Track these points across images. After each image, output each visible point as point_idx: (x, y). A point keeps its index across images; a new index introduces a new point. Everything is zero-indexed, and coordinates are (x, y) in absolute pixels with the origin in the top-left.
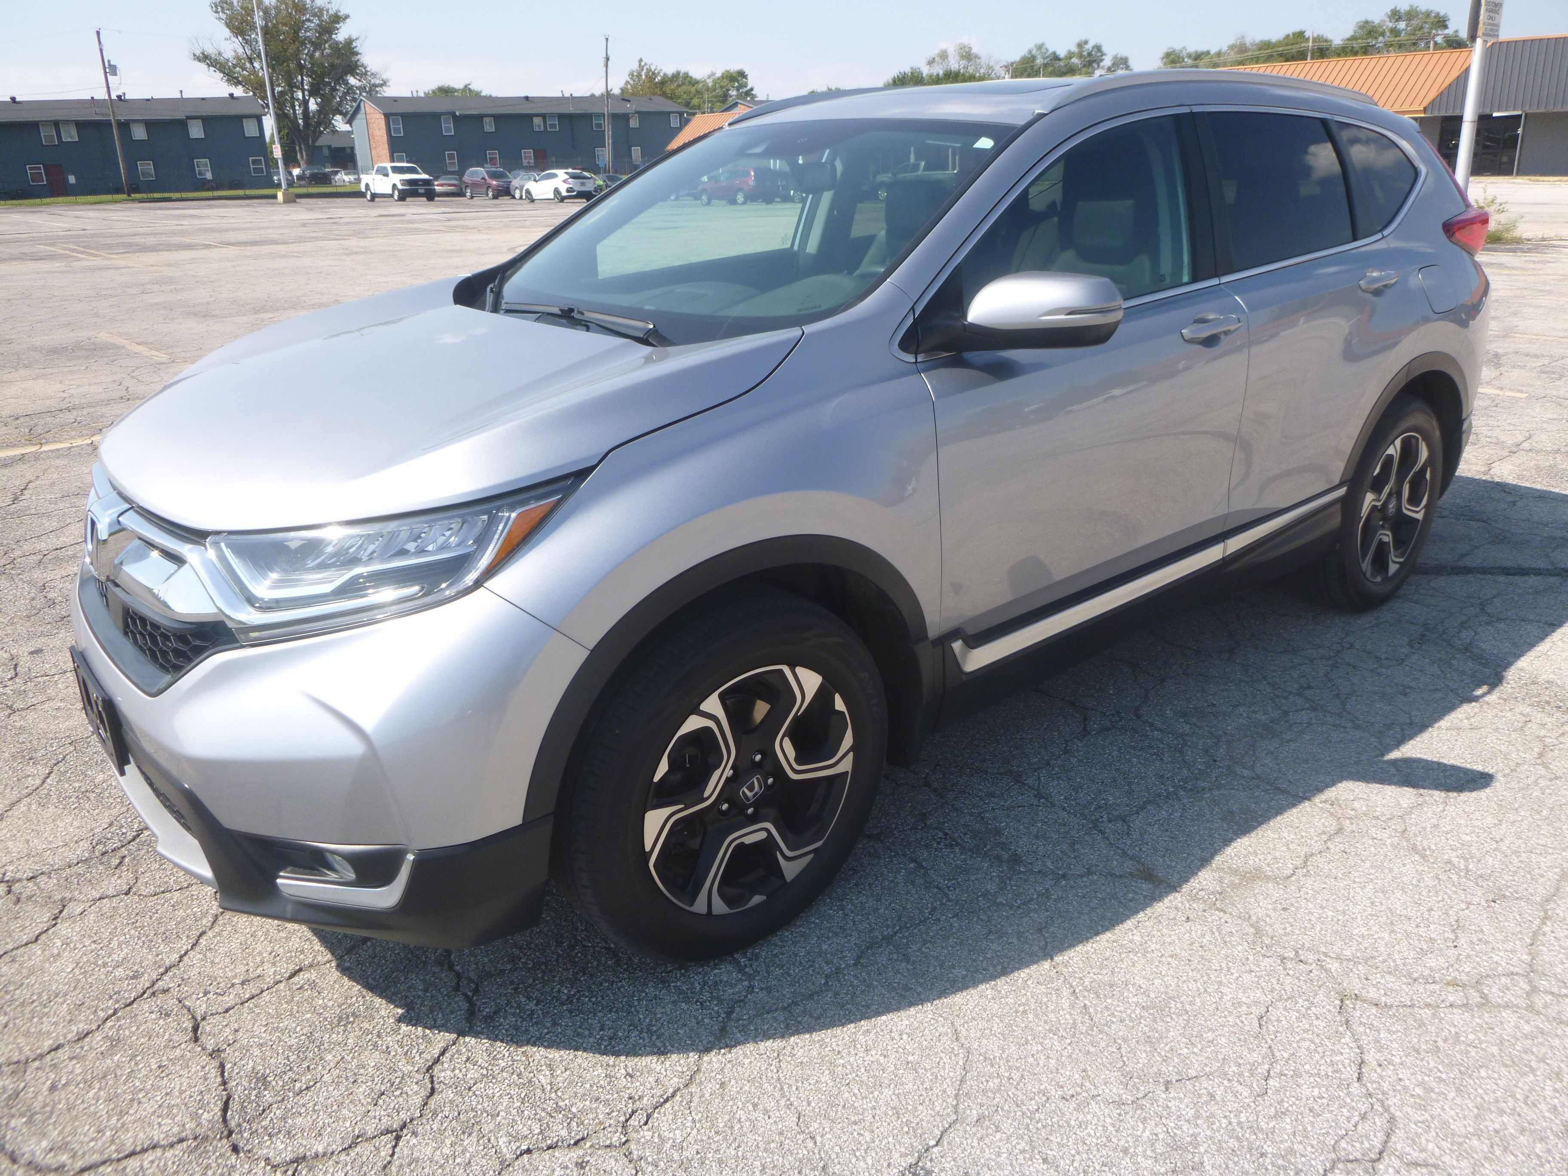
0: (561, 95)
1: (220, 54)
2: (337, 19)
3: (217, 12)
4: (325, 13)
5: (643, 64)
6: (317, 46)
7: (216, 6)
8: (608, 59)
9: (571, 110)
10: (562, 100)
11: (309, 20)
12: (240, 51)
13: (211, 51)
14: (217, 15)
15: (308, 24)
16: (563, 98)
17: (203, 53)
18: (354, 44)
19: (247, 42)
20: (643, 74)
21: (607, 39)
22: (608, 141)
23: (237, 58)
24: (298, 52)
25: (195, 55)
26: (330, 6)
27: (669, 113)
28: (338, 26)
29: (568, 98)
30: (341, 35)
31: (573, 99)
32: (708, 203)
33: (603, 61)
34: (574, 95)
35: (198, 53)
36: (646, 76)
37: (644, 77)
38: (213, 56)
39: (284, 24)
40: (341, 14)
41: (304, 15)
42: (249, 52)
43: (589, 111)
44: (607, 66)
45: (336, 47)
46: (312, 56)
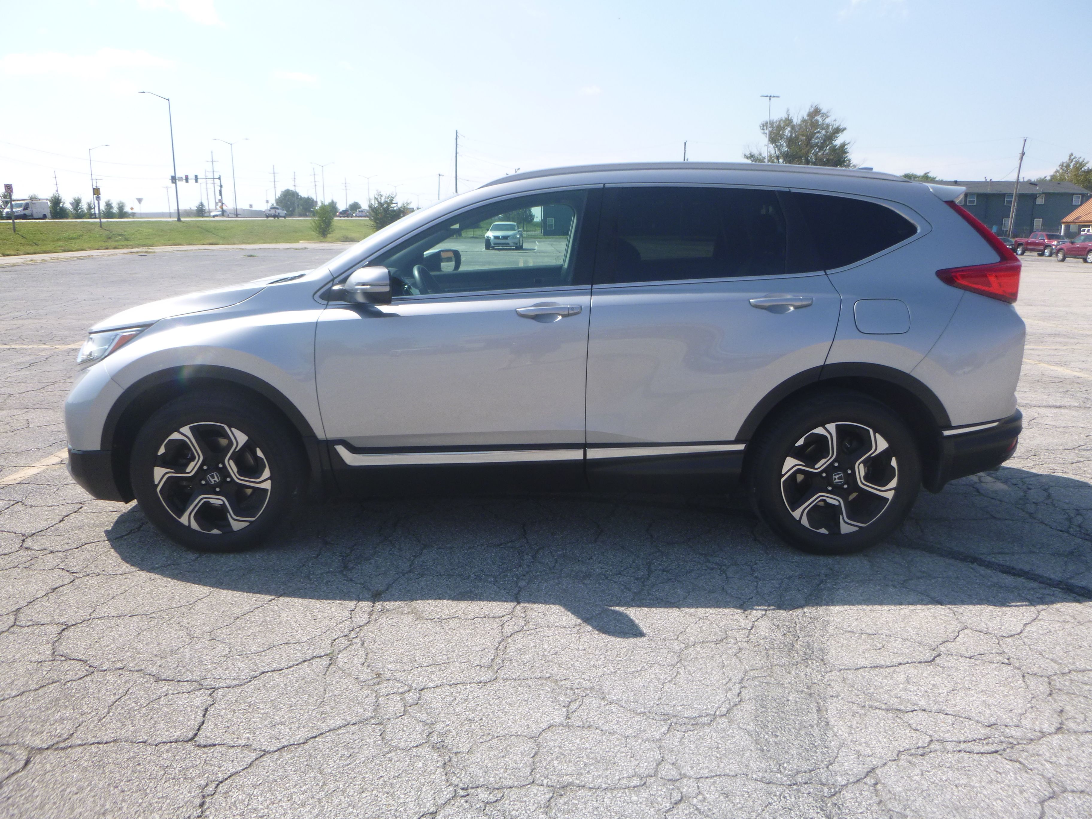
0: (984, 180)
1: (760, 154)
2: (838, 130)
3: (763, 129)
4: (831, 127)
5: (1072, 157)
6: (821, 148)
7: (763, 126)
8: (1023, 154)
9: (989, 190)
10: (985, 183)
11: (818, 132)
12: (773, 152)
13: (755, 152)
14: (762, 131)
15: (818, 134)
16: (986, 182)
17: (750, 154)
18: (846, 147)
19: (777, 146)
20: (1072, 164)
21: (1025, 140)
22: (1013, 213)
23: (770, 156)
24: (808, 152)
25: (745, 155)
26: (835, 123)
27: (1073, 194)
28: (838, 135)
29: (988, 182)
30: (838, 142)
31: (992, 183)
32: (1063, 260)
33: (1019, 156)
34: (993, 180)
35: (747, 154)
36: (1074, 167)
37: (1071, 167)
38: (756, 156)
39: (803, 135)
40: (841, 127)
41: (816, 129)
42: (778, 153)
43: (1004, 192)
44: (1021, 159)
45: (834, 149)
46: (816, 155)
